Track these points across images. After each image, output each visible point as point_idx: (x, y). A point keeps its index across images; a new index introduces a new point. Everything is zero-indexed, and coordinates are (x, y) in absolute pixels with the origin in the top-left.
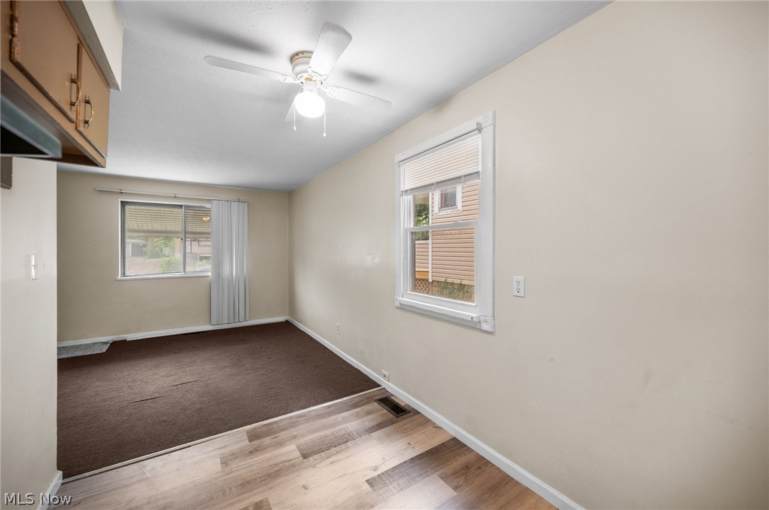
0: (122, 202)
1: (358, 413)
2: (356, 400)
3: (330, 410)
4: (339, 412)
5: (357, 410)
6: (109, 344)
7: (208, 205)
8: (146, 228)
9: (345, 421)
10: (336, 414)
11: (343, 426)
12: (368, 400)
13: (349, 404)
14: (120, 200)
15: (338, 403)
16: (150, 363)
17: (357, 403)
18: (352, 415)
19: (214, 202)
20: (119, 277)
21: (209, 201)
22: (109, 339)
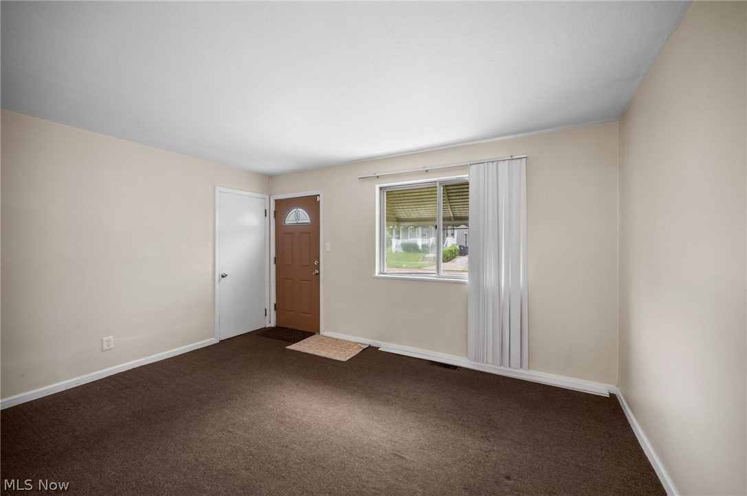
14: (378, 187)
19: (473, 168)
20: (377, 274)
21: (465, 167)
22: (368, 341)
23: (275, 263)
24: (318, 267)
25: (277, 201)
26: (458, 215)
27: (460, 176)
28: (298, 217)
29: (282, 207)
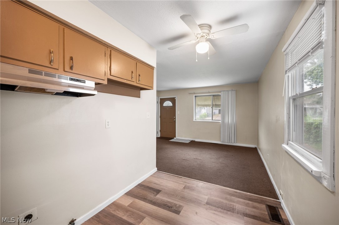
0: (195, 96)
1: (248, 203)
2: (254, 198)
3: (235, 194)
4: (239, 197)
5: (250, 202)
6: (190, 141)
7: (220, 94)
8: (203, 104)
9: (238, 202)
10: (236, 197)
11: (235, 204)
12: (262, 202)
13: (247, 197)
14: (194, 96)
15: (243, 193)
16: (194, 149)
17: (253, 199)
18: (244, 202)
19: (222, 92)
20: (194, 120)
21: (220, 92)
22: (191, 139)
23: (160, 117)
24: (175, 119)
25: (161, 99)
26: (216, 104)
27: (218, 94)
28: (168, 104)
29: (162, 101)
